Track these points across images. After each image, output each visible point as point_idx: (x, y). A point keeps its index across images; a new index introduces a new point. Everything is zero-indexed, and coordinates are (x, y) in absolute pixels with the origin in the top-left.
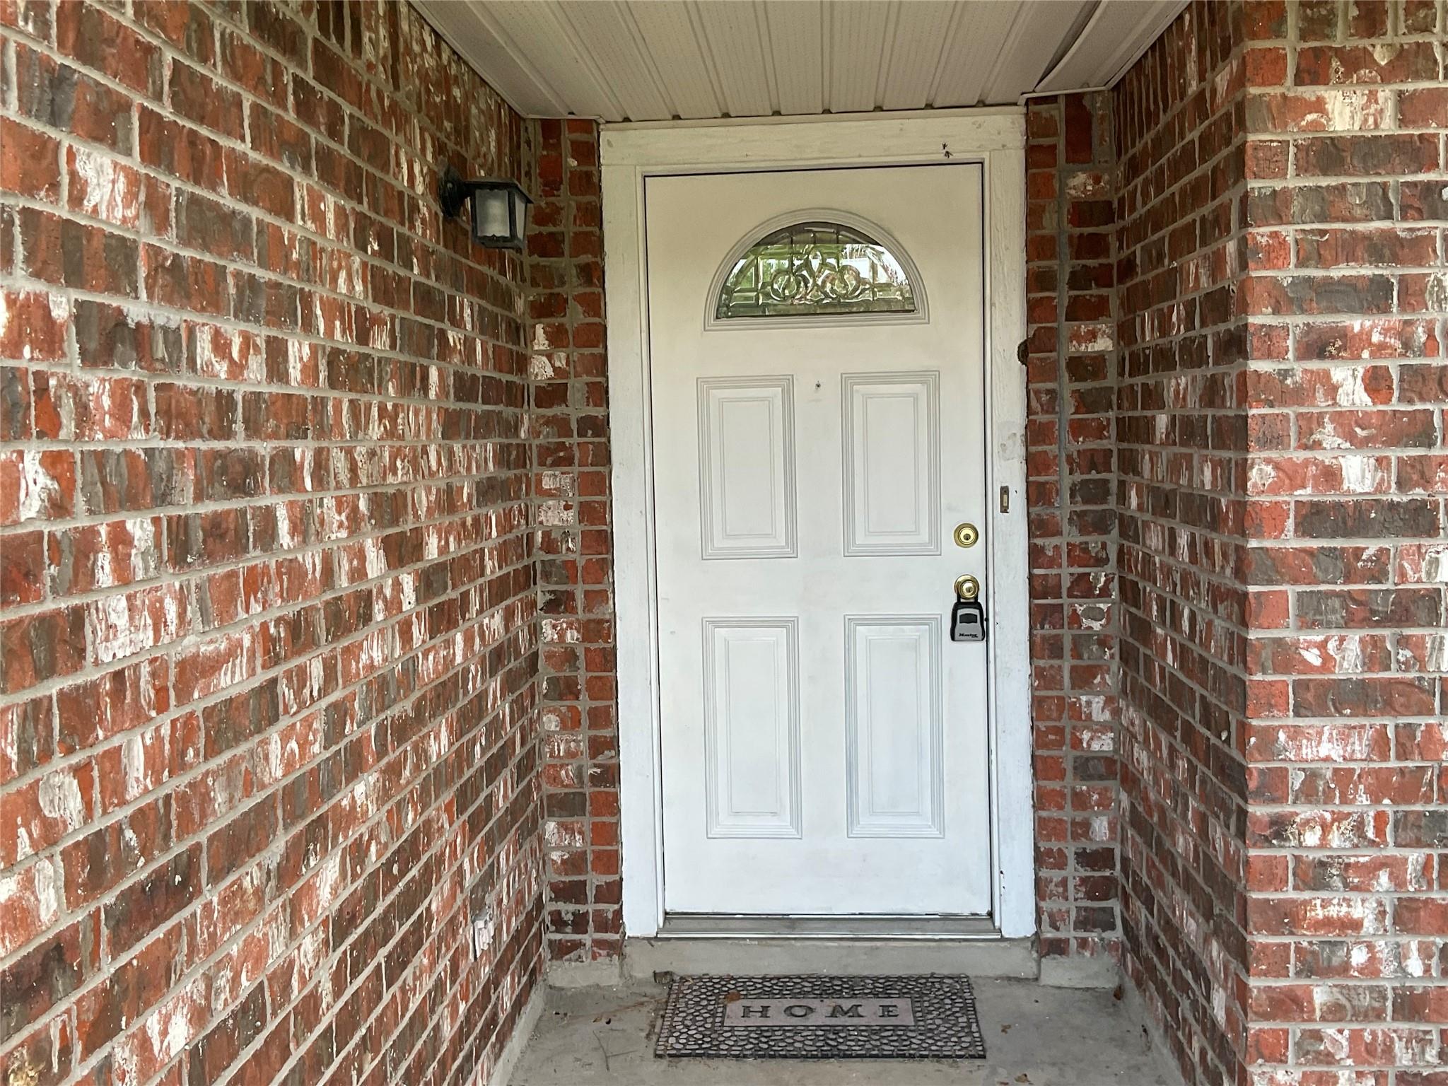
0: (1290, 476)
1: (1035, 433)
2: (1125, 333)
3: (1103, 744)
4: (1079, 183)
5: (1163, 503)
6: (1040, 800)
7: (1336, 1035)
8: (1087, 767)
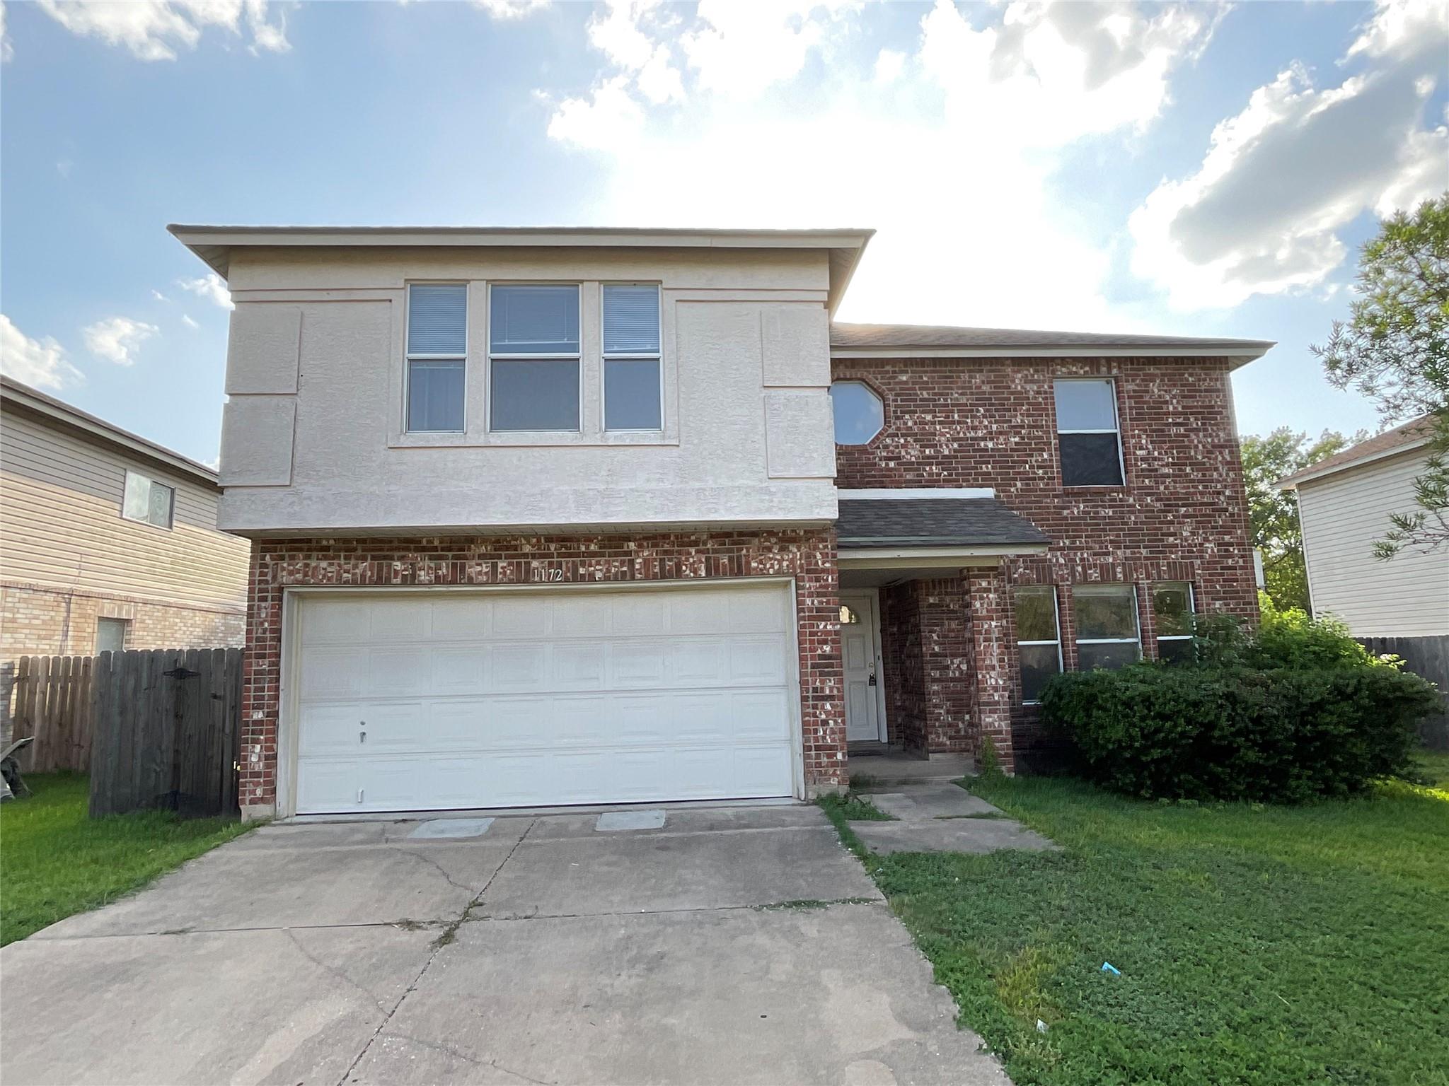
0: (927, 650)
1: (883, 647)
2: (899, 628)
3: (899, 704)
4: (890, 602)
5: (909, 657)
6: (888, 715)
7: (940, 730)
8: (897, 708)
